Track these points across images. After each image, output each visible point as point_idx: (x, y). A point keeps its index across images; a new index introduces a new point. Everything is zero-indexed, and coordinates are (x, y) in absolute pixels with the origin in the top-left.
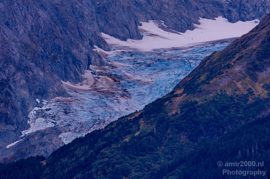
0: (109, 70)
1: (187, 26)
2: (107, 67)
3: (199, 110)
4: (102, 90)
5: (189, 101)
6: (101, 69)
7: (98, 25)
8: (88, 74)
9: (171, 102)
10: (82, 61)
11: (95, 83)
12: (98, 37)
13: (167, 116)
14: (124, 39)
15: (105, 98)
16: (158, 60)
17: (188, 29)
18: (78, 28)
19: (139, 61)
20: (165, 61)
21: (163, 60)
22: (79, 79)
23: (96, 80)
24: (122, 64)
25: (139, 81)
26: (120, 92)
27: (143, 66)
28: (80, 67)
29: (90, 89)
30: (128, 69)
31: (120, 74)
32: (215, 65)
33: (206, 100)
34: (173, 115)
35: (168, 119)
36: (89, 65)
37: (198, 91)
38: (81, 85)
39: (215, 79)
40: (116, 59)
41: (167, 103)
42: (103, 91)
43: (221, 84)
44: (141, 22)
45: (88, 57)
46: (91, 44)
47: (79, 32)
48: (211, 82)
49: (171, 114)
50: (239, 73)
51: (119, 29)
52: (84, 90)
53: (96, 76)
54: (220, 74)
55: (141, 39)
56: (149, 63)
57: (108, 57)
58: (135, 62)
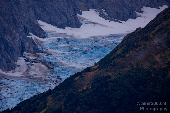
0: (44, 57)
1: (129, 15)
2: (41, 54)
3: (112, 86)
4: (35, 77)
5: (102, 76)
6: (35, 56)
7: (35, 12)
8: (21, 61)
9: (82, 77)
10: (15, 48)
11: (28, 70)
12: (34, 24)
13: (77, 92)
14: (62, 27)
15: (38, 85)
16: (95, 47)
17: (130, 17)
18: (12, 15)
19: (75, 48)
20: (101, 47)
21: (99, 46)
22: (11, 66)
23: (29, 67)
24: (57, 51)
25: (73, 68)
26: (54, 79)
27: (79, 53)
28: (13, 54)
29: (22, 76)
30: (63, 56)
31: (54, 61)
32: (134, 38)
33: (120, 74)
34: (83, 91)
35: (78, 95)
36: (22, 52)
37: (112, 65)
38: (13, 72)
39: (131, 53)
40: (52, 46)
41: (77, 78)
42: (35, 79)
43: (138, 58)
44: (81, 11)
45: (22, 44)
46: (26, 32)
47: (13, 18)
48: (127, 56)
49: (81, 90)
50: (158, 45)
51: (56, 17)
52: (16, 78)
53: (30, 63)
54: (137, 47)
55: (80, 27)
56: (85, 50)
57: (43, 44)
58: (71, 49)
